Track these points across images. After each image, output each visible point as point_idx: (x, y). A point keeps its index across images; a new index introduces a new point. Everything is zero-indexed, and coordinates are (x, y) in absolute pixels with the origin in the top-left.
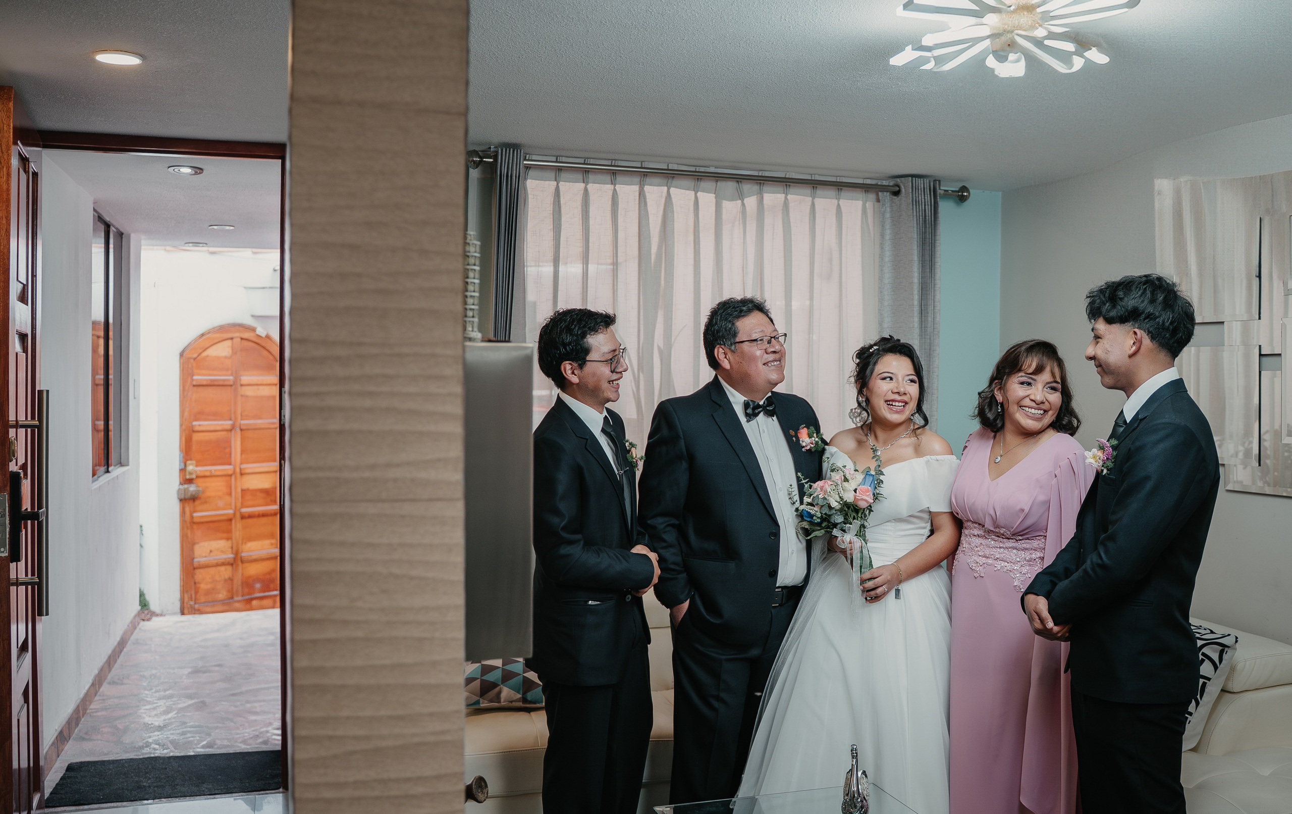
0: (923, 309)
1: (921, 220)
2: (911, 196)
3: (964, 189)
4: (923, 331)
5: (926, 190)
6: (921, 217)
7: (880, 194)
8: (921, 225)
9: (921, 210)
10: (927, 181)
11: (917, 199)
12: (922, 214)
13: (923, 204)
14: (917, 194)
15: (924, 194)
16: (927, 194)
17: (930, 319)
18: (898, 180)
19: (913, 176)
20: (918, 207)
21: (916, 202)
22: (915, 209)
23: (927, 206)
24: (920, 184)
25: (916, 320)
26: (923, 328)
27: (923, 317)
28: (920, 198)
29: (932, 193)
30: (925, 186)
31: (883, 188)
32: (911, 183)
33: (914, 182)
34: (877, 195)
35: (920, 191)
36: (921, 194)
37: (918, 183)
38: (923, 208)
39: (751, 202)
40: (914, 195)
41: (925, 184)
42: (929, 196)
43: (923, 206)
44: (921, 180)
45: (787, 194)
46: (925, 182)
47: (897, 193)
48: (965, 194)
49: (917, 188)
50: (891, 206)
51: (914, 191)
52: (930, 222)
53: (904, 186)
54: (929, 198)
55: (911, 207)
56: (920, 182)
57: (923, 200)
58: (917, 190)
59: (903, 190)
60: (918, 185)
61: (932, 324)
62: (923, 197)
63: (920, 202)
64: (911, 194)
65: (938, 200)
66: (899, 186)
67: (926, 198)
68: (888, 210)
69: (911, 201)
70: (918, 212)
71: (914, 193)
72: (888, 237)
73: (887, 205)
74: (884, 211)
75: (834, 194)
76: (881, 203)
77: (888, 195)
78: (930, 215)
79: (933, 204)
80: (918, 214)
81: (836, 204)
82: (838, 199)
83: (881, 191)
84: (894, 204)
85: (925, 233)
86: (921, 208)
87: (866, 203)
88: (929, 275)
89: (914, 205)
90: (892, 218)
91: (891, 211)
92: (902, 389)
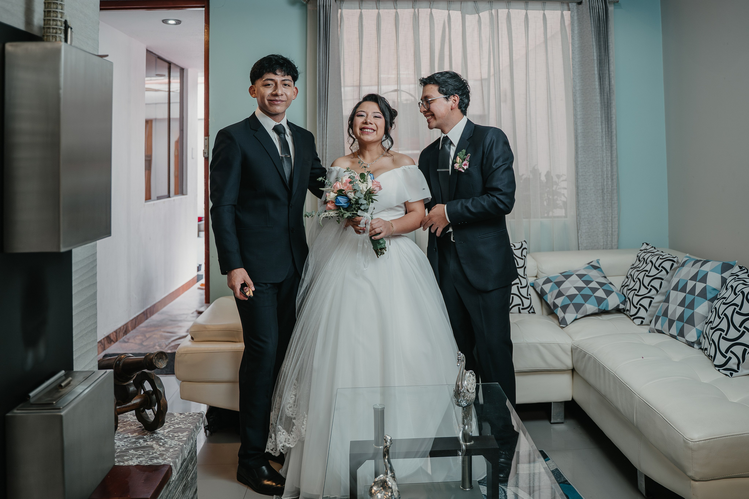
0: (601, 76)
1: (596, 19)
2: (588, 4)
4: (602, 91)
6: (596, 17)
7: (570, 4)
8: (596, 21)
11: (593, 5)
12: (597, 15)
13: (597, 8)
14: (593, 2)
15: (598, 2)
17: (607, 83)
21: (591, 8)
22: (592, 12)
23: (600, 10)
25: (597, 83)
26: (602, 89)
27: (602, 82)
28: (595, 4)
29: (603, 1)
34: (568, 6)
36: (595, 2)
38: (598, 11)
39: (485, 15)
40: (590, 3)
42: (601, 3)
43: (597, 10)
45: (509, 9)
47: (580, 3)
50: (578, 12)
51: (590, 0)
52: (603, 20)
54: (601, 5)
55: (589, 11)
57: (597, 6)
59: (584, 1)
61: (608, 86)
62: (597, 4)
63: (595, 7)
64: (588, 2)
65: (608, 5)
67: (599, 4)
68: (576, 14)
69: (588, 7)
70: (594, 14)
72: (576, 32)
73: (575, 11)
74: (573, 16)
75: (541, 7)
76: (571, 10)
77: (575, 5)
78: (602, 15)
79: (604, 8)
80: (594, 15)
81: (543, 13)
82: (544, 10)
83: (570, 2)
84: (579, 11)
85: (600, 27)
86: (596, 11)
87: (563, 11)
88: (603, 54)
89: (591, 10)
90: (579, 19)
91: (578, 15)
92: (369, 121)
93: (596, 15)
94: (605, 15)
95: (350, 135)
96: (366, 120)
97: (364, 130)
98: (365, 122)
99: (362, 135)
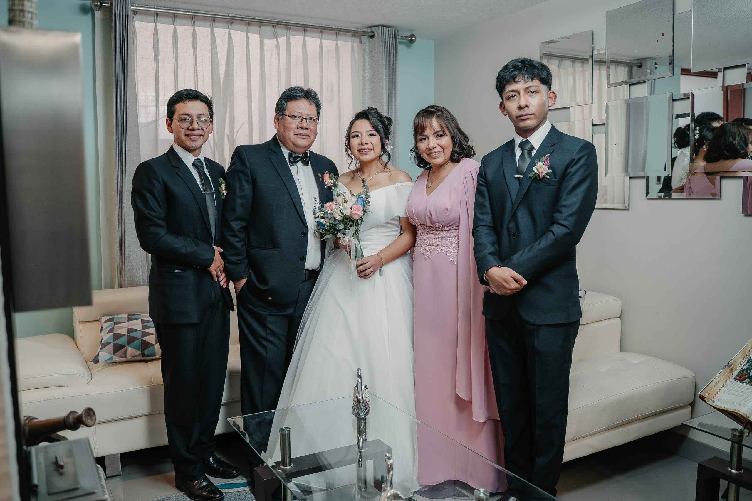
1: (387, 53)
2: (381, 38)
3: (413, 35)
5: (390, 35)
6: (387, 51)
7: (362, 37)
8: (387, 56)
9: (387, 47)
10: (390, 29)
11: (385, 40)
13: (388, 43)
14: (385, 37)
15: (389, 37)
16: (391, 37)
18: (373, 28)
19: (382, 26)
20: (385, 45)
21: (384, 42)
23: (390, 45)
24: (386, 31)
28: (386, 39)
29: (394, 37)
30: (390, 32)
31: (364, 34)
32: (381, 30)
33: (383, 29)
34: (360, 39)
35: (386, 35)
36: (387, 37)
37: (385, 30)
38: (389, 46)
39: (282, 40)
40: (383, 38)
41: (390, 31)
42: (392, 38)
43: (389, 45)
44: (387, 29)
45: (305, 37)
46: (389, 30)
47: (372, 37)
48: (413, 39)
49: (384, 33)
50: (369, 45)
51: (383, 35)
52: (392, 54)
53: (376, 32)
54: (392, 40)
55: (381, 45)
56: (386, 29)
57: (388, 41)
58: (384, 35)
59: (376, 35)
60: (385, 31)
62: (388, 39)
63: (387, 42)
64: (381, 37)
65: (397, 41)
66: (373, 32)
67: (390, 39)
68: (367, 47)
69: (381, 41)
70: (385, 48)
71: (383, 36)
72: (367, 64)
73: (366, 44)
74: (365, 48)
75: (334, 37)
76: (363, 43)
77: (367, 38)
78: (392, 50)
79: (394, 44)
80: (385, 50)
81: (335, 44)
82: (337, 40)
83: (362, 35)
84: (371, 44)
85: (390, 61)
86: (387, 46)
87: (354, 43)
88: (392, 87)
89: (383, 45)
90: (370, 52)
91: (369, 48)
92: (364, 141)
93: (387, 50)
94: (394, 50)
95: (349, 155)
96: (361, 141)
97: (362, 151)
98: (360, 143)
99: (361, 156)
